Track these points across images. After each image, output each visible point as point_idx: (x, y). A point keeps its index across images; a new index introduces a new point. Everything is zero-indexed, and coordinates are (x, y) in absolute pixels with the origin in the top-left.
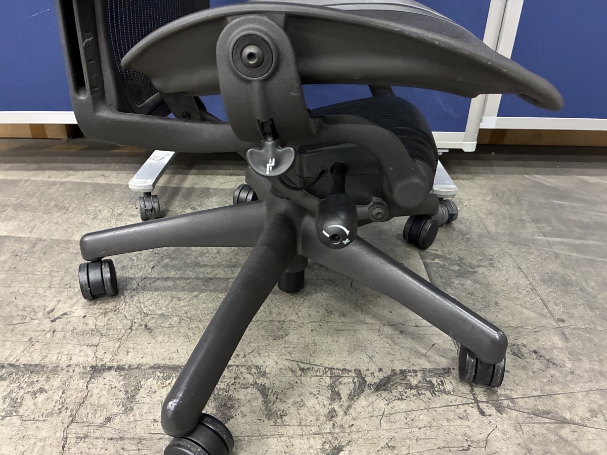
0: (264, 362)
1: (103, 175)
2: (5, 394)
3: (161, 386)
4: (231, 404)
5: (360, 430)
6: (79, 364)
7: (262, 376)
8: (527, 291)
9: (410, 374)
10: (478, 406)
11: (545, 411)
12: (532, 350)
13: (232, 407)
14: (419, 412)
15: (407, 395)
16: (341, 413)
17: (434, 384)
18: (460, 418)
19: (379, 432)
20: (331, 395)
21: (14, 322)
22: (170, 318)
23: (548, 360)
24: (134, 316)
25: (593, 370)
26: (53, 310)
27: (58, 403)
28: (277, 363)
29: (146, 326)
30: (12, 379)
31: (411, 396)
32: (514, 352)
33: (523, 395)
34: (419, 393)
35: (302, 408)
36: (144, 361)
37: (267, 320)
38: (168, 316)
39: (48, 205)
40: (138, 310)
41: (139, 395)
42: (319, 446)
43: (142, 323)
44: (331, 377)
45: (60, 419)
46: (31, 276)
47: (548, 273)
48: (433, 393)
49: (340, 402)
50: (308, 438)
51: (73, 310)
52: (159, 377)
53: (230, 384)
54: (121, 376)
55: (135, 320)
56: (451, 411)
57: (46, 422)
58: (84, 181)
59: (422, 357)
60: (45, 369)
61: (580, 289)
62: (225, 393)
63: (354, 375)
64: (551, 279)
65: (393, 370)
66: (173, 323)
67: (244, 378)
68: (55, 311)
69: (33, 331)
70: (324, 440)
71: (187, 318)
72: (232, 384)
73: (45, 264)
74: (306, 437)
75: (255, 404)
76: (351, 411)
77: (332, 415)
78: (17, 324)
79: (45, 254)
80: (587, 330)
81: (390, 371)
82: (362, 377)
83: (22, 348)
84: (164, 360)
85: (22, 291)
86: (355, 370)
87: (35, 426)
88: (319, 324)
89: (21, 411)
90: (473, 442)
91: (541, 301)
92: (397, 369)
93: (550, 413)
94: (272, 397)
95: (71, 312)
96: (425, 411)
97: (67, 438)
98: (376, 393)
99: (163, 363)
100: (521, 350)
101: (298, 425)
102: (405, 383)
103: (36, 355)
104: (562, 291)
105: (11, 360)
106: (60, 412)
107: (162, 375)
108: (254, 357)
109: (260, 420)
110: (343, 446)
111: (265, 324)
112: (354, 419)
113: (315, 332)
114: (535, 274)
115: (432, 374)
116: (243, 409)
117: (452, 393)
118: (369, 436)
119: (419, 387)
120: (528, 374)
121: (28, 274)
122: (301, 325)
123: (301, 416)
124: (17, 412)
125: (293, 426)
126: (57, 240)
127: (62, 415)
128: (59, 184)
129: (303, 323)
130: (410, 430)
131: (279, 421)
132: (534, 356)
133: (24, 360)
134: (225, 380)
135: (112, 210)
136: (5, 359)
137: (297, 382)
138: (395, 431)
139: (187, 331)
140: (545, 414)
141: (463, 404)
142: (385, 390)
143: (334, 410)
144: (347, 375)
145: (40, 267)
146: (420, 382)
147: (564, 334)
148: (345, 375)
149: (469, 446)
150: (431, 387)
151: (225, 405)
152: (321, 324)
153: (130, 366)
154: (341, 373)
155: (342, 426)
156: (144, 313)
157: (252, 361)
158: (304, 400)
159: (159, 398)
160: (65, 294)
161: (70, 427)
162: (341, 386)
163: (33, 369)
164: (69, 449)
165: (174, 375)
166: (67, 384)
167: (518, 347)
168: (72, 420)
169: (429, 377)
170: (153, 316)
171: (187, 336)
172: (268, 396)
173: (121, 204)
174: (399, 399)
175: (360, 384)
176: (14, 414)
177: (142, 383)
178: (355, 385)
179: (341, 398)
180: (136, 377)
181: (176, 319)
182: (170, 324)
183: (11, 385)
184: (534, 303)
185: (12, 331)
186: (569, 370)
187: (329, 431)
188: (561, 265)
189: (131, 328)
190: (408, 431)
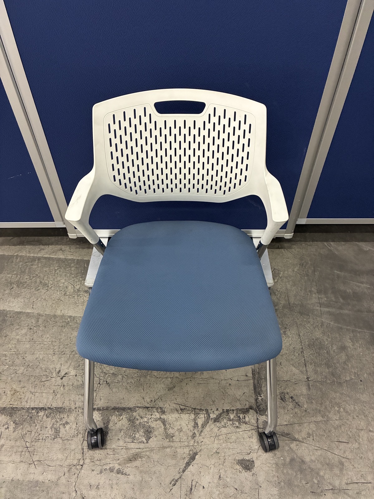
0: (164, 405)
1: (61, 250)
2: (51, 425)
3: (119, 420)
4: (150, 430)
5: (205, 444)
6: (80, 407)
7: (163, 414)
8: (299, 354)
9: (230, 412)
10: (258, 430)
11: (287, 434)
12: (291, 396)
13: (151, 432)
14: (232, 434)
15: (228, 424)
16: (198, 435)
17: (240, 418)
18: (249, 437)
19: (213, 445)
20: (194, 424)
21: (43, 380)
22: (118, 376)
23: (296, 403)
24: (100, 375)
25: (316, 409)
26: (60, 371)
27: (76, 430)
28: (170, 406)
29: (107, 382)
30: (52, 417)
31: (229, 425)
32: (282, 398)
33: (280, 424)
34: (233, 424)
35: (181, 432)
36: (108, 405)
37: (165, 377)
38: (116, 374)
39: (36, 282)
40: (101, 371)
41: (110, 425)
42: (188, 452)
43: (104, 380)
44: (194, 414)
45: (79, 439)
46: (42, 345)
47: (313, 339)
48: (239, 423)
49: (198, 429)
50: (183, 448)
51: (70, 371)
52: (117, 414)
53: (149, 419)
54: (100, 414)
55: (101, 378)
56: (246, 433)
57: (73, 441)
58: (51, 256)
59: (238, 401)
60: (65, 410)
61: (327, 352)
62: (147, 424)
63: (205, 413)
64: (314, 344)
65: (223, 410)
66: (119, 380)
67: (155, 415)
68: (61, 372)
69: (54, 386)
70: (190, 449)
71: (126, 376)
72: (150, 419)
73: (48, 336)
74: (182, 448)
75: (160, 430)
76: (202, 434)
77: (194, 436)
78: (45, 381)
79: (45, 327)
80: (322, 383)
81: (222, 410)
82: (208, 414)
83: (51, 397)
84: (118, 404)
85: (41, 357)
86: (205, 410)
87: (68, 443)
88: (189, 379)
89: (61, 435)
90: (252, 450)
91: (303, 361)
92: (225, 409)
93: (289, 434)
94: (168, 426)
95: (69, 372)
96: (234, 433)
97: (83, 449)
98: (214, 424)
99: (117, 406)
100: (285, 396)
101: (179, 442)
102: (228, 418)
103: (59, 401)
104: (317, 353)
105: (48, 405)
106: (78, 435)
107: (118, 413)
108: (159, 402)
109: (163, 439)
110: (198, 452)
111: (164, 380)
112: (203, 438)
113: (188, 385)
114: (306, 340)
115: (241, 412)
116: (156, 433)
117: (248, 423)
118: (209, 447)
119: (234, 420)
120: (284, 412)
121: (41, 344)
122: (181, 380)
123: (181, 436)
124: (59, 435)
125: (177, 442)
126: (48, 315)
127: (79, 437)
128: (37, 259)
129: (182, 379)
130: (227, 444)
131: (171, 439)
132: (291, 400)
133: (54, 405)
134: (146, 416)
135: (73, 287)
136: (46, 404)
137: (179, 417)
138: (220, 444)
139: (127, 385)
140: (286, 435)
141: (252, 430)
142: (218, 422)
143: (195, 433)
144: (201, 413)
145: (45, 338)
146: (234, 417)
147: (309, 385)
148: (200, 413)
149: (250, 452)
150: (239, 420)
151: (148, 431)
152: (191, 380)
153: (103, 408)
154: (199, 411)
155: (198, 442)
156: (104, 372)
157: (158, 404)
158: (182, 427)
159: (119, 427)
160: (63, 359)
161: (84, 443)
162: (199, 420)
163: (60, 410)
164: (85, 454)
165: (123, 413)
166: (77, 419)
167: (284, 395)
168: (84, 439)
169: (239, 414)
170: (109, 375)
171: (126, 388)
172: (166, 425)
173: (77, 280)
174: (224, 427)
175: (207, 418)
176: (58, 437)
177: (110, 418)
178: (205, 418)
179: (198, 427)
180: (107, 415)
181: (120, 376)
182: (118, 380)
183: (53, 420)
184: (300, 363)
185: (44, 386)
186: (305, 409)
187: (192, 445)
188: (322, 333)
189: (99, 383)
190: (226, 444)
